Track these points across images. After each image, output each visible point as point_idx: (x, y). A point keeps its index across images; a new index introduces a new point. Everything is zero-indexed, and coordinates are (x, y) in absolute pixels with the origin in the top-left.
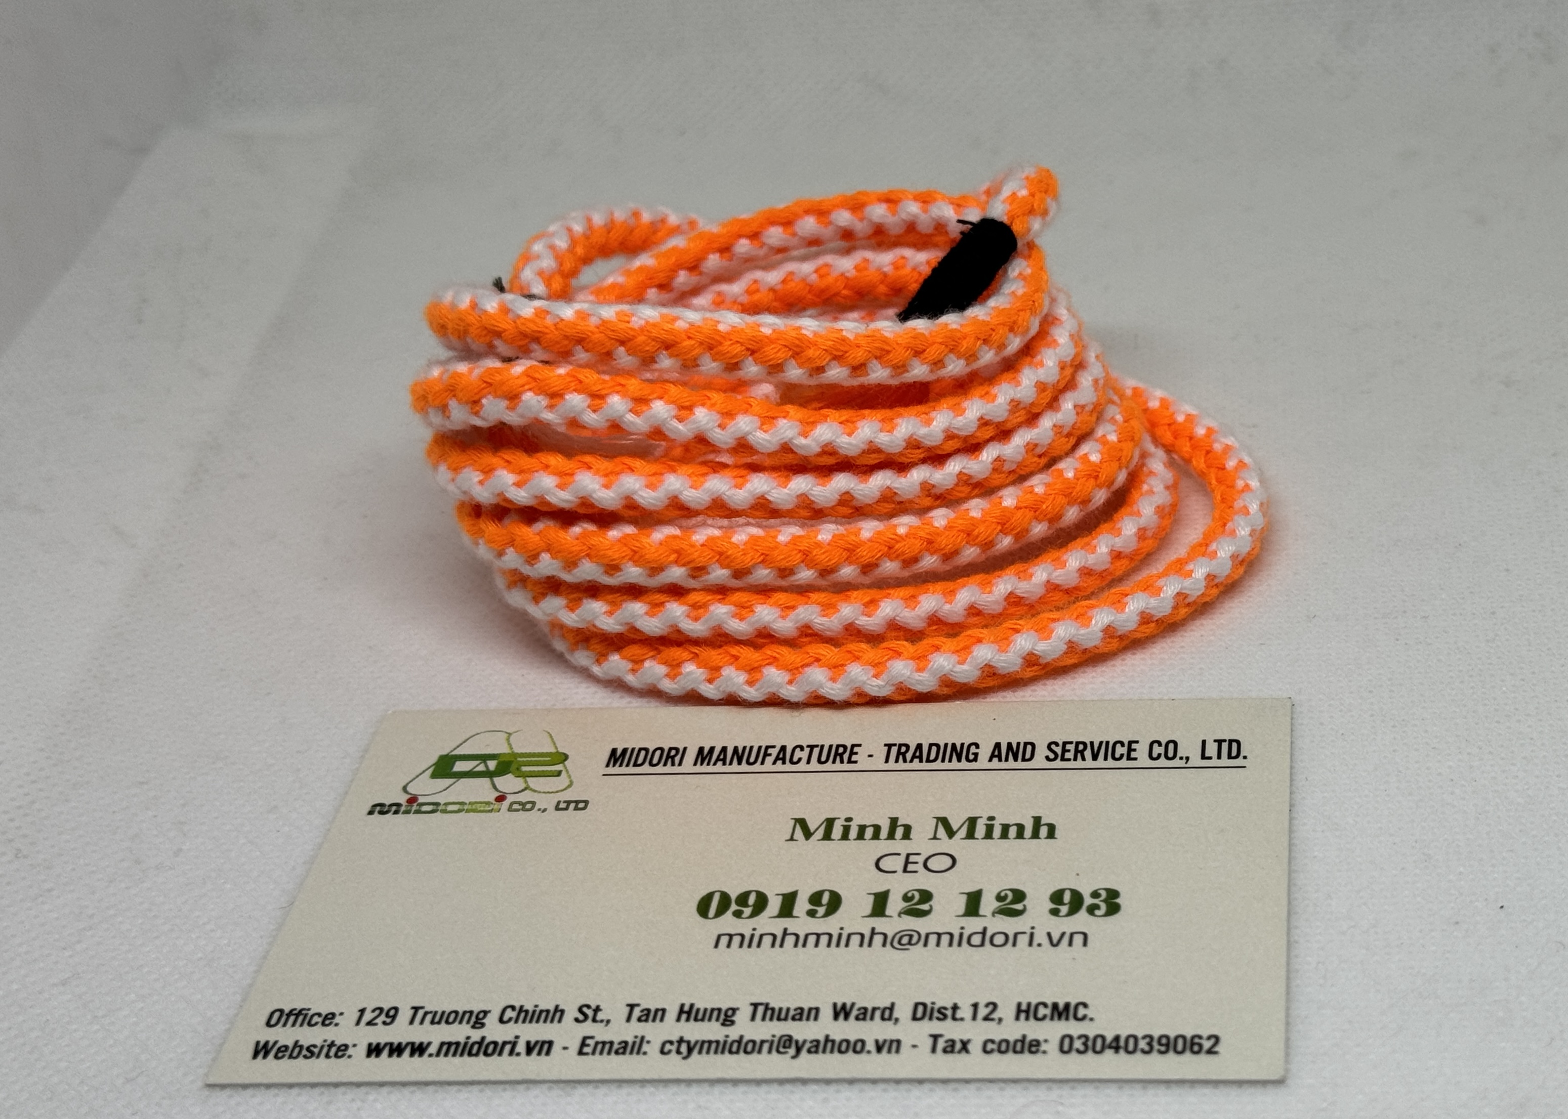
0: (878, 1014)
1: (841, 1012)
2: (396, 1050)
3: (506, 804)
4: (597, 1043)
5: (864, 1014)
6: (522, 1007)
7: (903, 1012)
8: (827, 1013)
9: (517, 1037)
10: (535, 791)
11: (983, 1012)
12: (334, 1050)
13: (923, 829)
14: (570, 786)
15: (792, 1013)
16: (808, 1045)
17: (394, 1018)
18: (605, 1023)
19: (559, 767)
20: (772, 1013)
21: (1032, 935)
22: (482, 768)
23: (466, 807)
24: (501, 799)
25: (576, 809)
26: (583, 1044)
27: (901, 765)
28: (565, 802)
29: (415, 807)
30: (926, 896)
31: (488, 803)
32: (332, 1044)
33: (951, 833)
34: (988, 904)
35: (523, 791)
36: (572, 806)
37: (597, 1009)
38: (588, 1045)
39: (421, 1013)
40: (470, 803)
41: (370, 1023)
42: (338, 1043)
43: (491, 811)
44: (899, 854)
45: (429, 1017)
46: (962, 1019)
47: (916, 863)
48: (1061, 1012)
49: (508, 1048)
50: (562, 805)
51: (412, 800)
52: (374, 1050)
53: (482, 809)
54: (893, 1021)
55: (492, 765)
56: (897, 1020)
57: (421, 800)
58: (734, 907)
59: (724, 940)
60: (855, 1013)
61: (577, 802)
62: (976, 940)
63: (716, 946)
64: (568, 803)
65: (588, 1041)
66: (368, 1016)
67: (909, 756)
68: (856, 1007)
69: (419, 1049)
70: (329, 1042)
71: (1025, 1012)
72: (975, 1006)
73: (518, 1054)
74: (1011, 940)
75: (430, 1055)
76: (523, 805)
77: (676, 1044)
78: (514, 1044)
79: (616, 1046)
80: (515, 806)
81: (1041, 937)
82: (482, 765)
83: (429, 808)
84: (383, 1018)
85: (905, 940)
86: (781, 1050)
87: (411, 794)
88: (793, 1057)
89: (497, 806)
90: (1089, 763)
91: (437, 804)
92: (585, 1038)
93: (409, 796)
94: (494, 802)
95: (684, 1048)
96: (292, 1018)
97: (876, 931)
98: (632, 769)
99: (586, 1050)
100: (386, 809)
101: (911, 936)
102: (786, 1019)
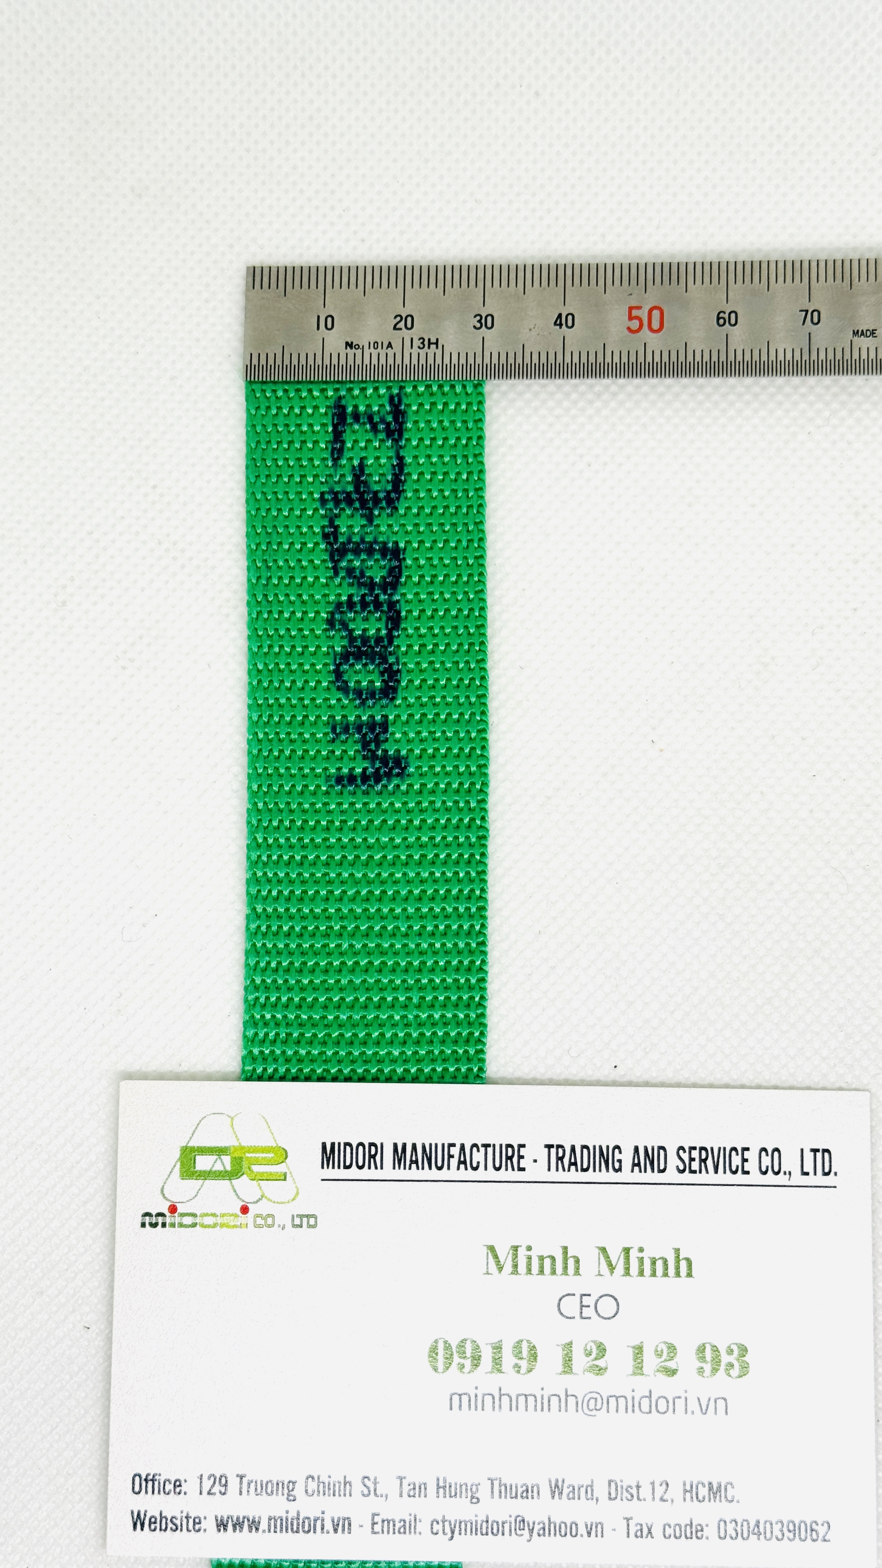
0: (583, 1490)
1: (556, 1489)
2: (238, 1525)
3: (251, 1214)
4: (383, 1521)
5: (574, 1493)
6: (319, 1478)
7: (601, 1490)
8: (545, 1491)
9: (323, 1513)
10: (269, 1200)
11: (660, 1491)
12: (191, 1521)
13: (590, 1261)
14: (297, 1193)
15: (520, 1490)
16: (537, 1527)
17: (226, 1485)
18: (384, 1498)
19: (281, 1168)
20: (507, 1491)
21: (686, 1399)
22: (218, 1167)
23: (219, 1220)
24: (245, 1210)
25: (309, 1226)
26: (374, 1524)
27: (562, 1176)
28: (298, 1216)
29: (177, 1220)
30: (602, 1350)
31: (236, 1216)
32: (187, 1517)
33: (612, 1268)
34: (650, 1362)
35: (260, 1199)
36: (305, 1220)
37: (375, 1483)
38: (377, 1523)
39: (245, 1480)
40: (223, 1215)
41: (209, 1493)
42: (193, 1515)
43: (240, 1226)
44: (574, 1295)
45: (253, 1485)
46: (645, 1500)
47: (589, 1306)
48: (716, 1491)
49: (319, 1523)
50: (297, 1221)
51: (173, 1209)
52: (221, 1525)
53: (232, 1224)
54: (595, 1500)
55: (227, 1160)
56: (597, 1500)
57: (181, 1209)
58: (456, 1359)
59: (456, 1399)
60: (566, 1491)
61: (307, 1216)
62: (645, 1403)
63: (451, 1409)
64: (301, 1217)
65: (377, 1519)
66: (207, 1484)
67: (566, 1161)
68: (565, 1486)
69: (254, 1525)
70: (184, 1515)
71: (690, 1491)
72: (653, 1483)
73: (328, 1532)
74: (672, 1404)
75: (264, 1531)
76: (265, 1219)
77: (441, 1523)
78: (323, 1520)
79: (398, 1525)
80: (259, 1221)
81: (693, 1405)
82: (219, 1161)
83: (188, 1220)
84: (217, 1489)
85: (592, 1406)
86: (519, 1532)
87: (169, 1201)
88: (529, 1541)
89: (243, 1219)
90: (711, 1178)
91: (194, 1215)
92: (374, 1515)
93: (170, 1204)
94: (241, 1215)
95: (448, 1530)
96: (150, 1483)
97: (569, 1393)
98: (343, 1173)
99: (378, 1528)
100: (154, 1221)
101: (596, 1399)
102: (516, 1497)
